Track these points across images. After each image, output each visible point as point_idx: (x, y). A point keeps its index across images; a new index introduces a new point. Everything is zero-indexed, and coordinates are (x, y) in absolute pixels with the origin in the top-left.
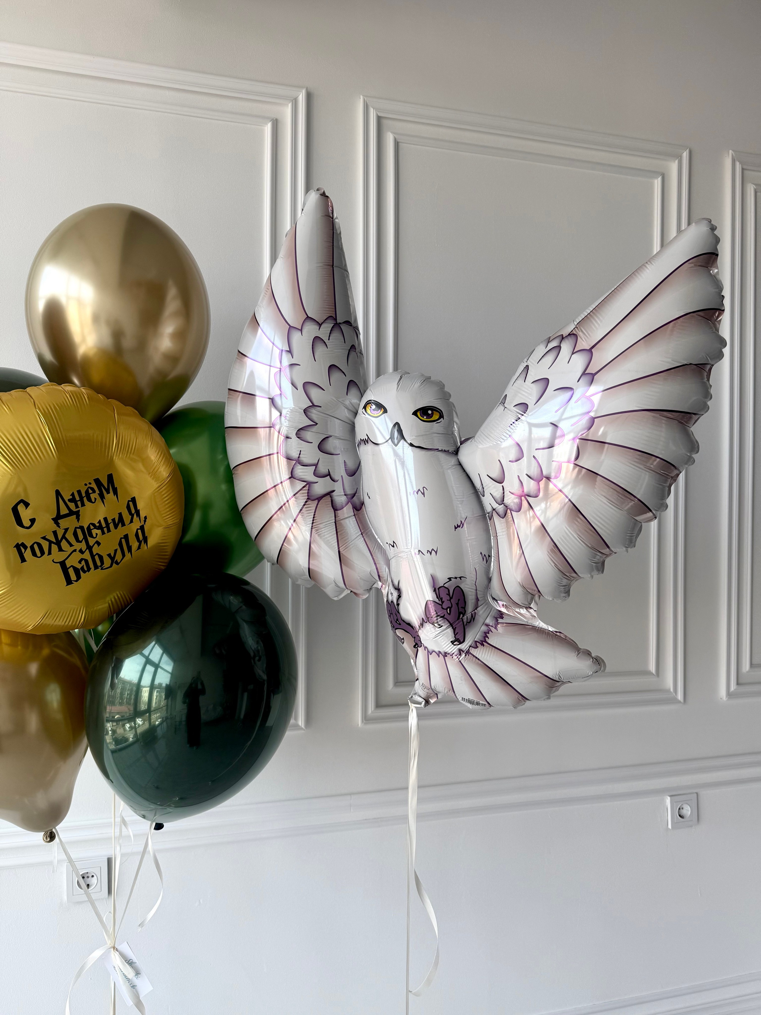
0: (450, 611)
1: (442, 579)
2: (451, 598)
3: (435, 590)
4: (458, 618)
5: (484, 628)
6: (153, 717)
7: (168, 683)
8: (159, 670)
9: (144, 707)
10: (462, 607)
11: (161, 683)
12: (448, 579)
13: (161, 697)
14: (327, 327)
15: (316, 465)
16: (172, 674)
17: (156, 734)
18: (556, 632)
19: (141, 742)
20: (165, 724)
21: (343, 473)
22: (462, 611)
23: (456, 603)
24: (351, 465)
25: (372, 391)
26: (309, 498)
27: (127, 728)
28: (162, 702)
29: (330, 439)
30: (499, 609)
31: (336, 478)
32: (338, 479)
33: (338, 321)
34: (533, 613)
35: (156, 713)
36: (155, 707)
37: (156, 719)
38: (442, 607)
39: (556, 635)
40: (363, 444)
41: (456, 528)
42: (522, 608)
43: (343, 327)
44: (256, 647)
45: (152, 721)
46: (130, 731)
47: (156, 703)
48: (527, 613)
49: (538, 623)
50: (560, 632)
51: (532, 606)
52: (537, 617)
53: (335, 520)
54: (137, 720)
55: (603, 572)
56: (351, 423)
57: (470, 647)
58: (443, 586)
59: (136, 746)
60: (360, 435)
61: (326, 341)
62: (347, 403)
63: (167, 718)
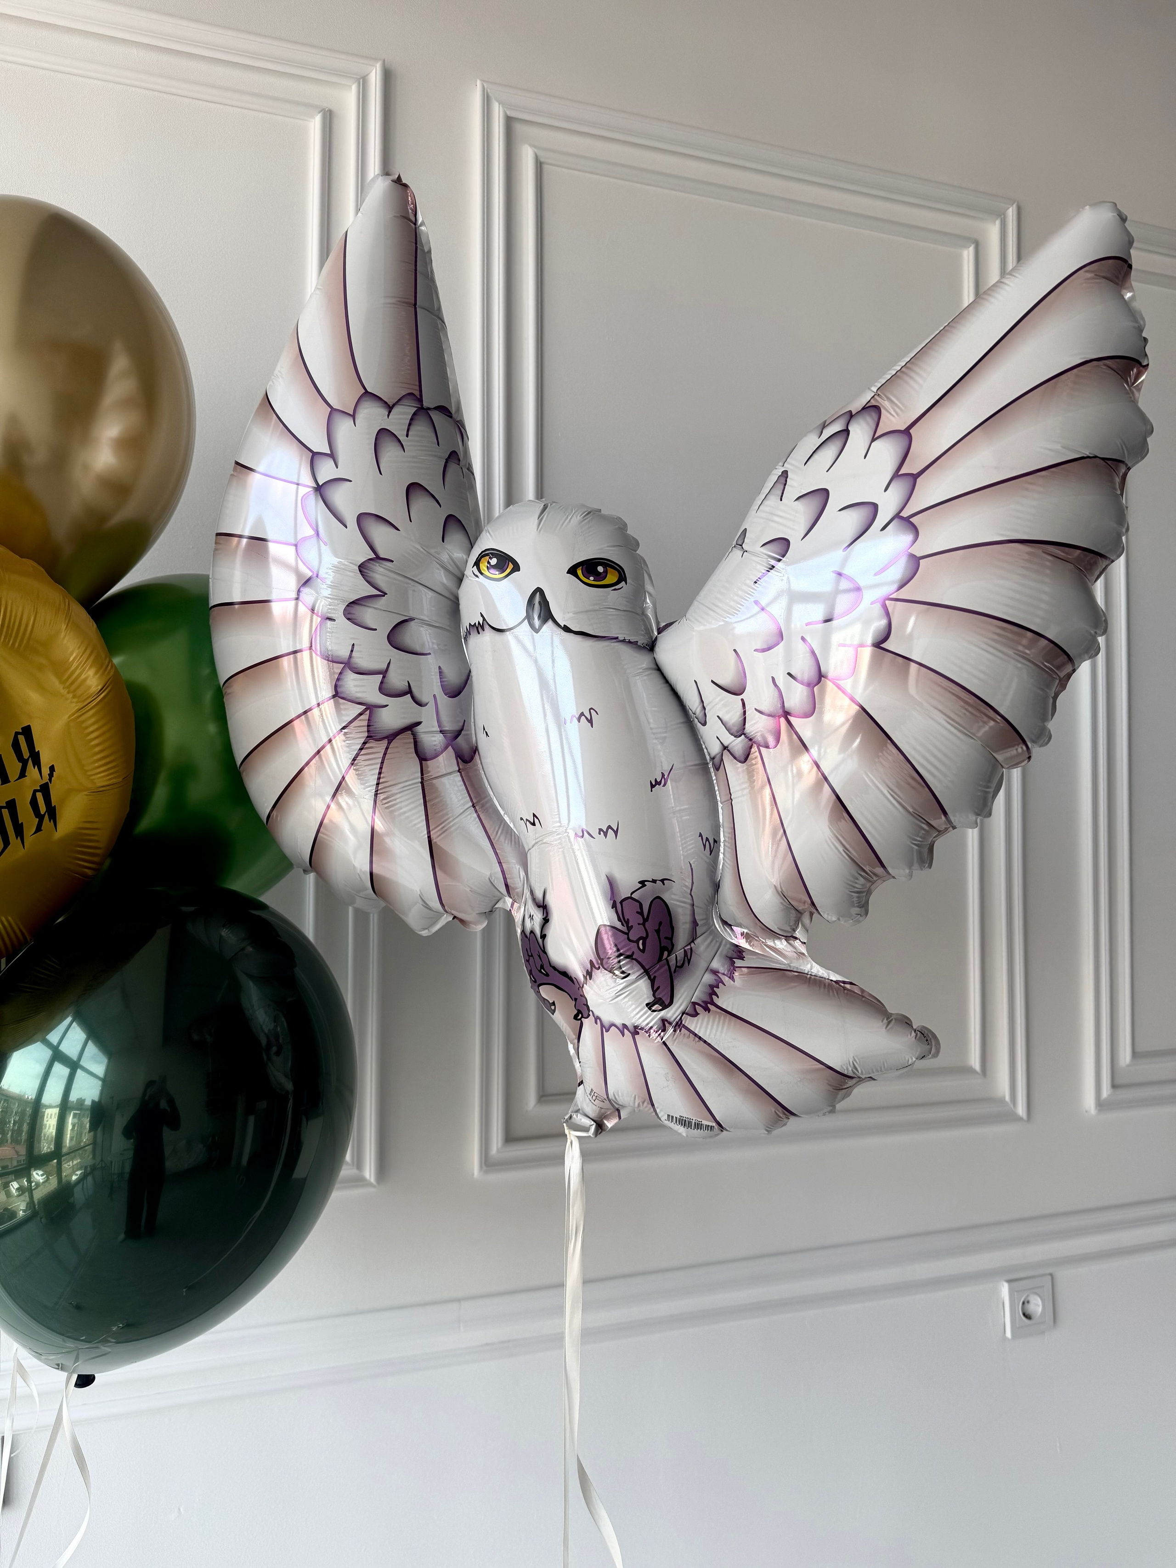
0: (644, 944)
1: (627, 884)
2: (645, 920)
3: (614, 906)
4: (660, 959)
5: (708, 978)
6: (65, 1167)
7: (97, 1099)
8: (79, 1073)
9: (48, 1148)
10: (666, 938)
11: (83, 1098)
12: (640, 882)
13: (81, 1126)
14: (403, 413)
15: (384, 673)
16: (104, 1081)
17: (71, 1200)
18: (844, 982)
19: (41, 1218)
20: (90, 1179)
21: (438, 690)
22: (666, 945)
23: (655, 930)
24: (453, 677)
25: (491, 533)
26: (371, 736)
27: (14, 1191)
28: (83, 1135)
29: (412, 623)
30: (735, 941)
31: (424, 699)
32: (427, 701)
33: (426, 404)
34: (800, 948)
35: (72, 1159)
36: (70, 1147)
37: (72, 1170)
38: (628, 939)
39: (845, 988)
40: (474, 632)
41: (652, 786)
42: (779, 938)
43: (436, 416)
44: (272, 1026)
45: (64, 1174)
46: (19, 1196)
47: (72, 1139)
48: (790, 949)
49: (809, 966)
50: (851, 983)
51: (797, 934)
52: (807, 954)
53: (422, 779)
54: (34, 1173)
55: (930, 866)
56: (451, 597)
57: (683, 1013)
58: (631, 898)
59: (32, 1227)
60: (469, 616)
61: (402, 438)
62: (445, 557)
63: (94, 1168)
